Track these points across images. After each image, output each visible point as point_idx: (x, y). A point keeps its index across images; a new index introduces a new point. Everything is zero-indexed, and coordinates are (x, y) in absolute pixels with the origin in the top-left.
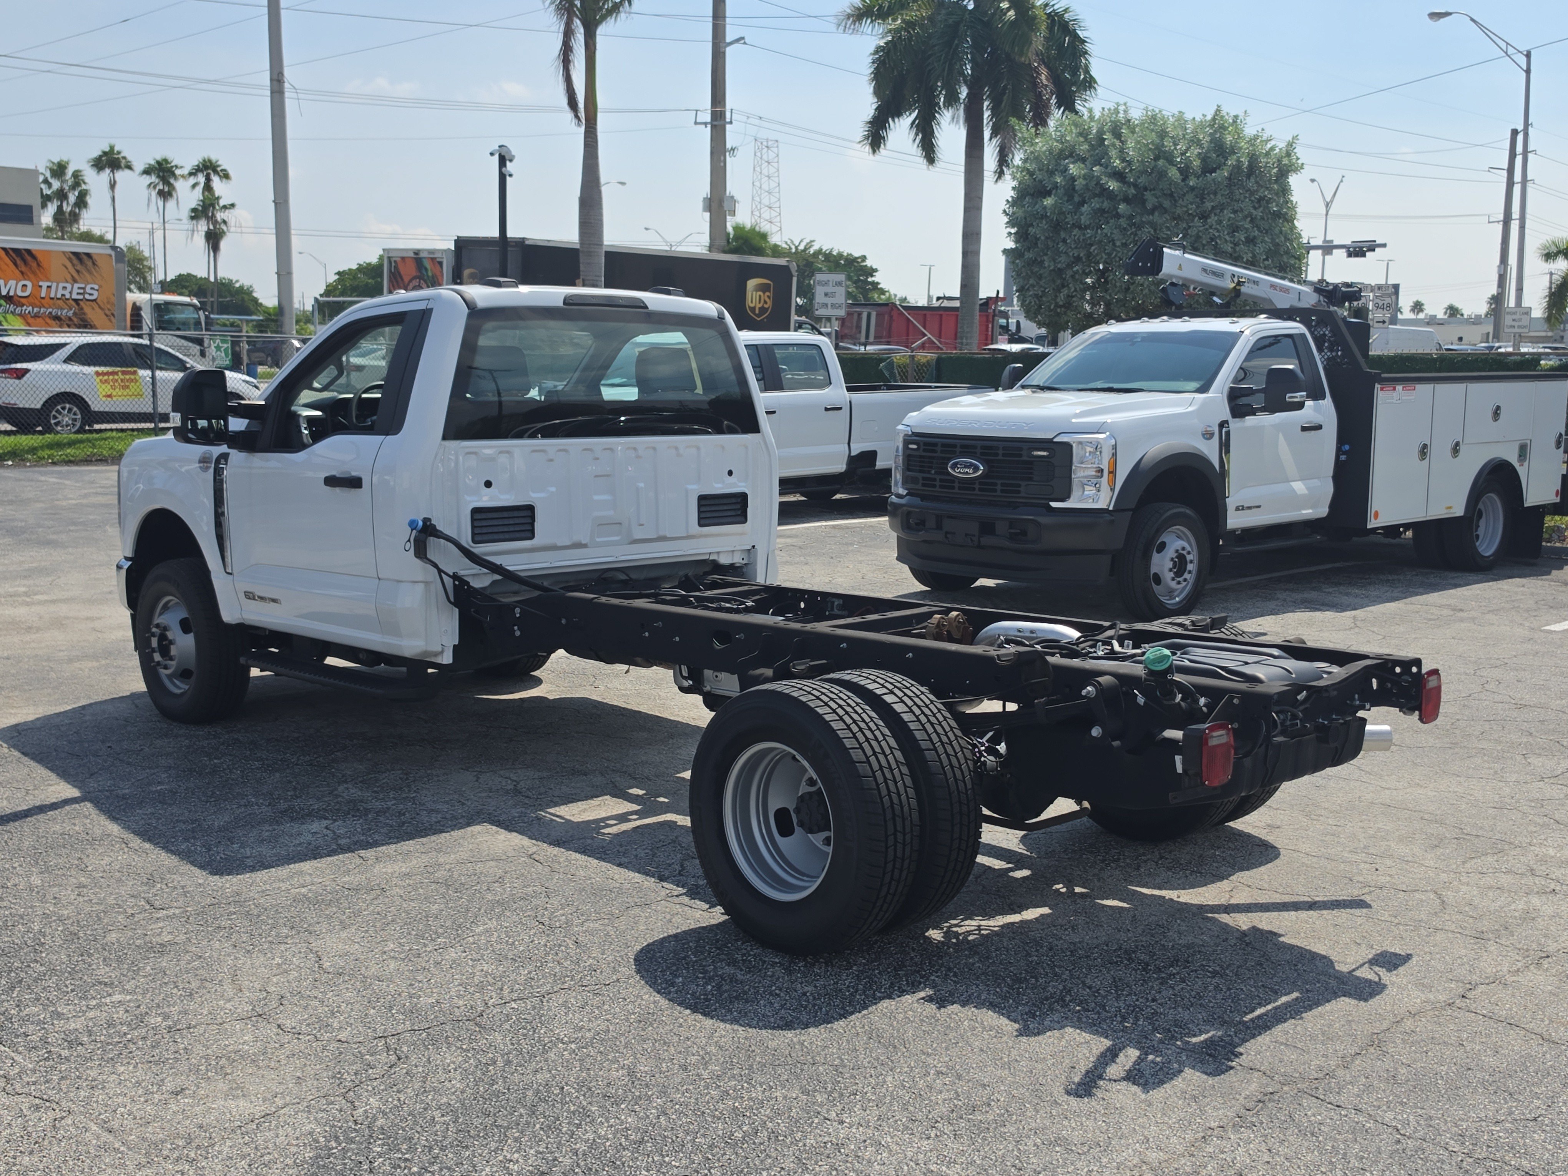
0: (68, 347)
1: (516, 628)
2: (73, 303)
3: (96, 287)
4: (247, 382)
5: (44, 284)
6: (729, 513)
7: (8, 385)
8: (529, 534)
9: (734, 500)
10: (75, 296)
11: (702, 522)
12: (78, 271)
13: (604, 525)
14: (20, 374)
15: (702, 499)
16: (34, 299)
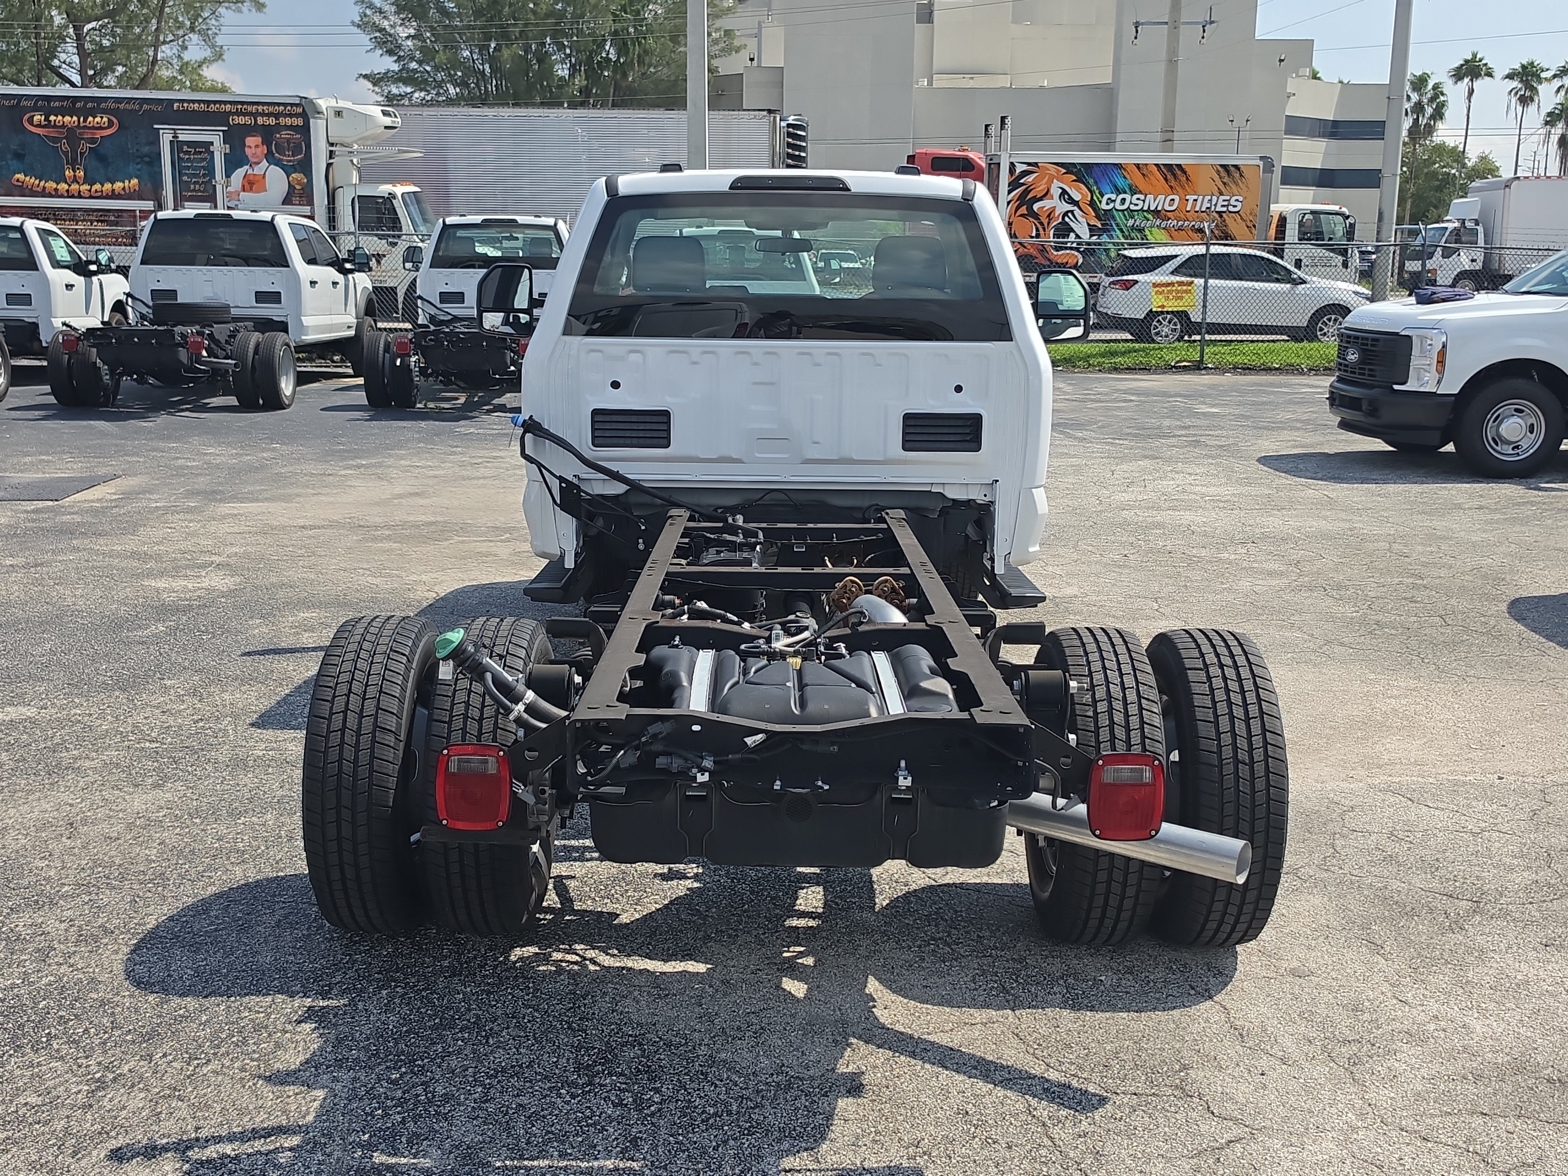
0: (1178, 259)
1: (641, 541)
2: (1217, 216)
3: (1241, 199)
4: (1356, 293)
5: (1191, 198)
6: (952, 438)
7: (1118, 296)
8: (665, 441)
9: (960, 423)
10: (1219, 209)
11: (908, 445)
12: (1225, 184)
13: (764, 439)
14: (1128, 286)
15: (907, 417)
16: (1181, 213)
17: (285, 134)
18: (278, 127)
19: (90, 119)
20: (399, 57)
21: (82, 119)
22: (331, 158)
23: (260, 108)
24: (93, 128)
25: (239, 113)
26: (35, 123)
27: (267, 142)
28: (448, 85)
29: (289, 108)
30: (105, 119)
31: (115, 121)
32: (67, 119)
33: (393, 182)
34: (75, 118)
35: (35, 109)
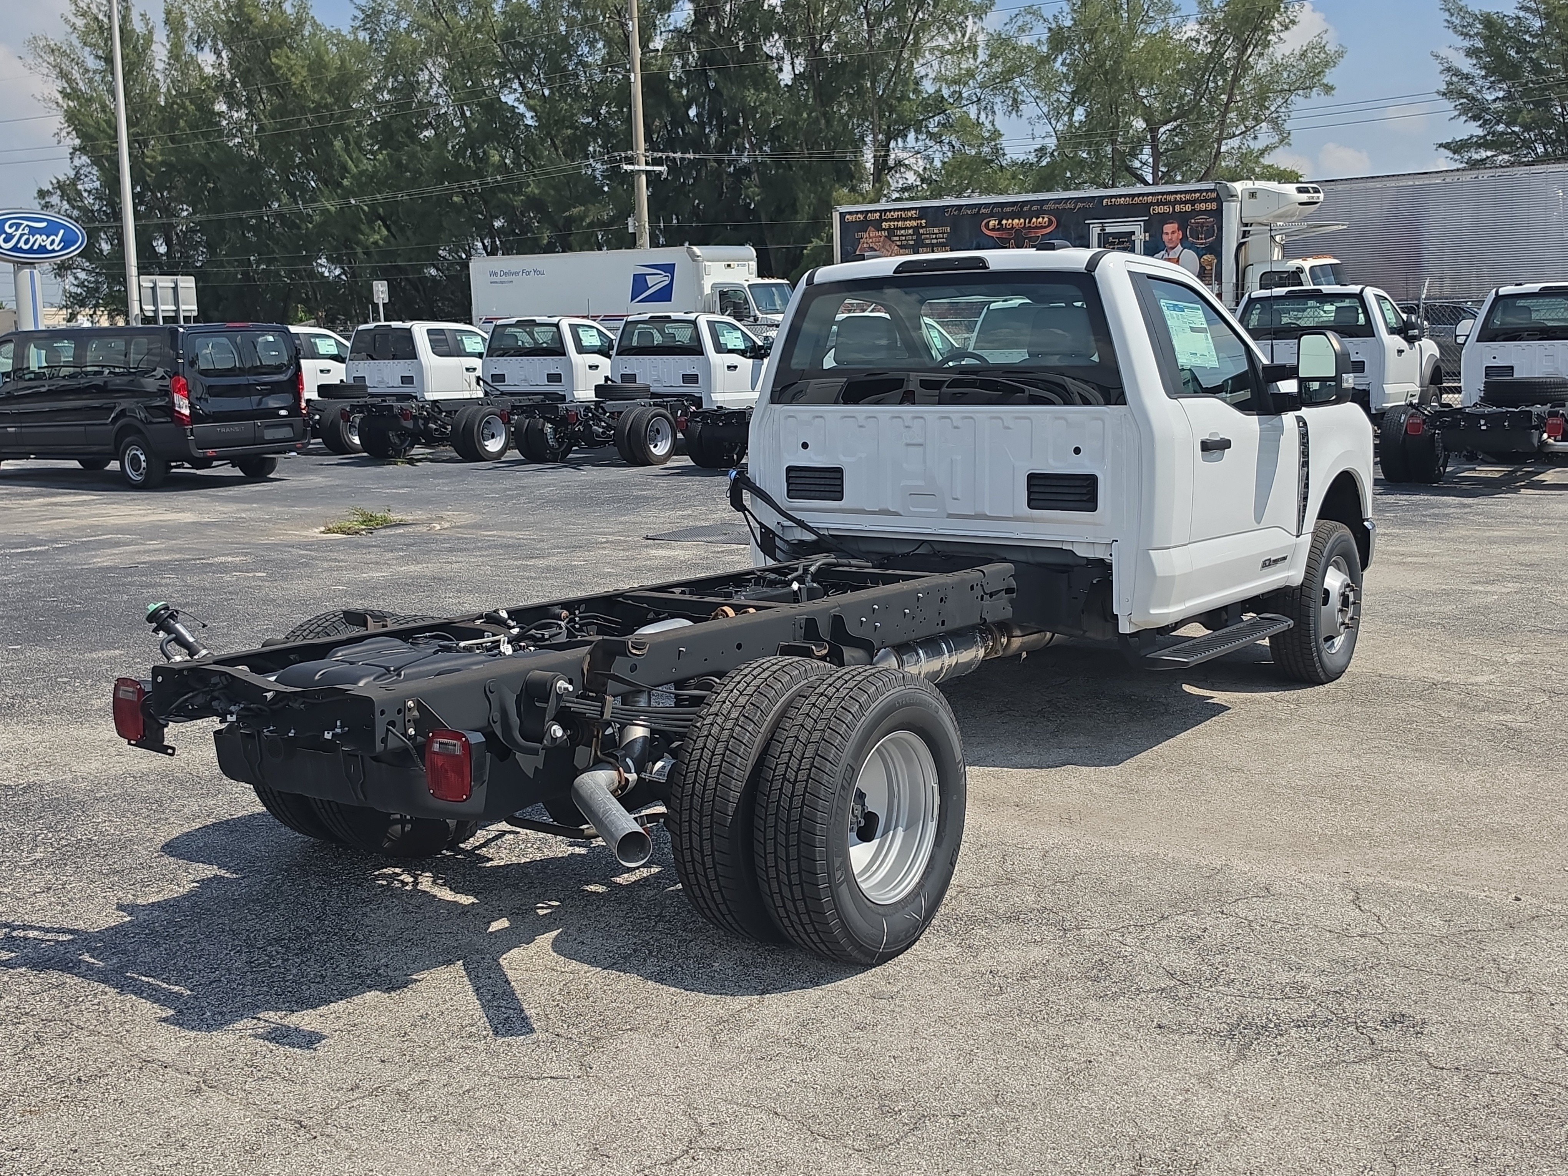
6: (1072, 498)
8: (839, 495)
9: (1078, 483)
11: (1033, 504)
13: (917, 494)
15: (1031, 477)
17: (1201, 219)
18: (1195, 213)
19: (1034, 220)
20: (1485, 121)
21: (1027, 221)
22: (1244, 237)
23: (1178, 197)
24: (1036, 228)
25: (1159, 204)
26: (991, 227)
27: (1182, 227)
28: (1536, 145)
29: (1204, 194)
30: (1046, 219)
31: (1054, 219)
32: (1016, 221)
33: (1305, 257)
34: (1022, 220)
35: (992, 215)
